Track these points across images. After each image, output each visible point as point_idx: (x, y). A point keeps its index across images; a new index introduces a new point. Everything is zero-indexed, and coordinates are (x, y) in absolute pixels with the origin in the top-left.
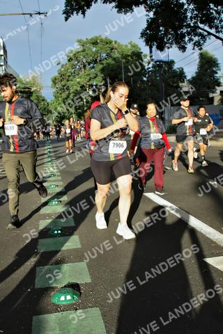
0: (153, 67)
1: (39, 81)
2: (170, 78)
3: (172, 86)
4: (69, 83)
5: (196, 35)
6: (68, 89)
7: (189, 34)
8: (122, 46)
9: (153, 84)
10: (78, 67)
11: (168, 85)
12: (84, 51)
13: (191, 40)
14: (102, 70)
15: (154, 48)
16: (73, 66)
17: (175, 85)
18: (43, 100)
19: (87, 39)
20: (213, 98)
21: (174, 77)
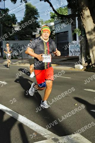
2: (6, 21)
17: (10, 25)
20: (35, 35)
21: (9, 20)
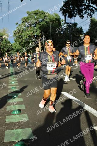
3: (76, 37)
4: (22, 34)
5: (89, 10)
6: (22, 37)
7: (85, 9)
8: (50, 15)
10: (27, 26)
11: (74, 36)
12: (31, 17)
13: (86, 12)
14: (40, 28)
15: (67, 17)
16: (25, 26)
17: (78, 36)
18: (9, 43)
19: (32, 11)
21: (77, 32)
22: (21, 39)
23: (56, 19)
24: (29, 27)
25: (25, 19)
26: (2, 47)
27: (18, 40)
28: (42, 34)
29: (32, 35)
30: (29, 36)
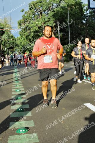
0: (89, 13)
1: (9, 23)
4: (31, 25)
6: (29, 29)
9: (90, 25)
10: (36, 13)
12: (41, 2)
14: (54, 16)
16: (33, 13)
18: (12, 37)
22: (29, 32)
23: (76, 3)
24: (39, 14)
25: (34, 4)
26: (3, 43)
27: (24, 33)
28: (57, 25)
29: (44, 25)
30: (38, 28)
